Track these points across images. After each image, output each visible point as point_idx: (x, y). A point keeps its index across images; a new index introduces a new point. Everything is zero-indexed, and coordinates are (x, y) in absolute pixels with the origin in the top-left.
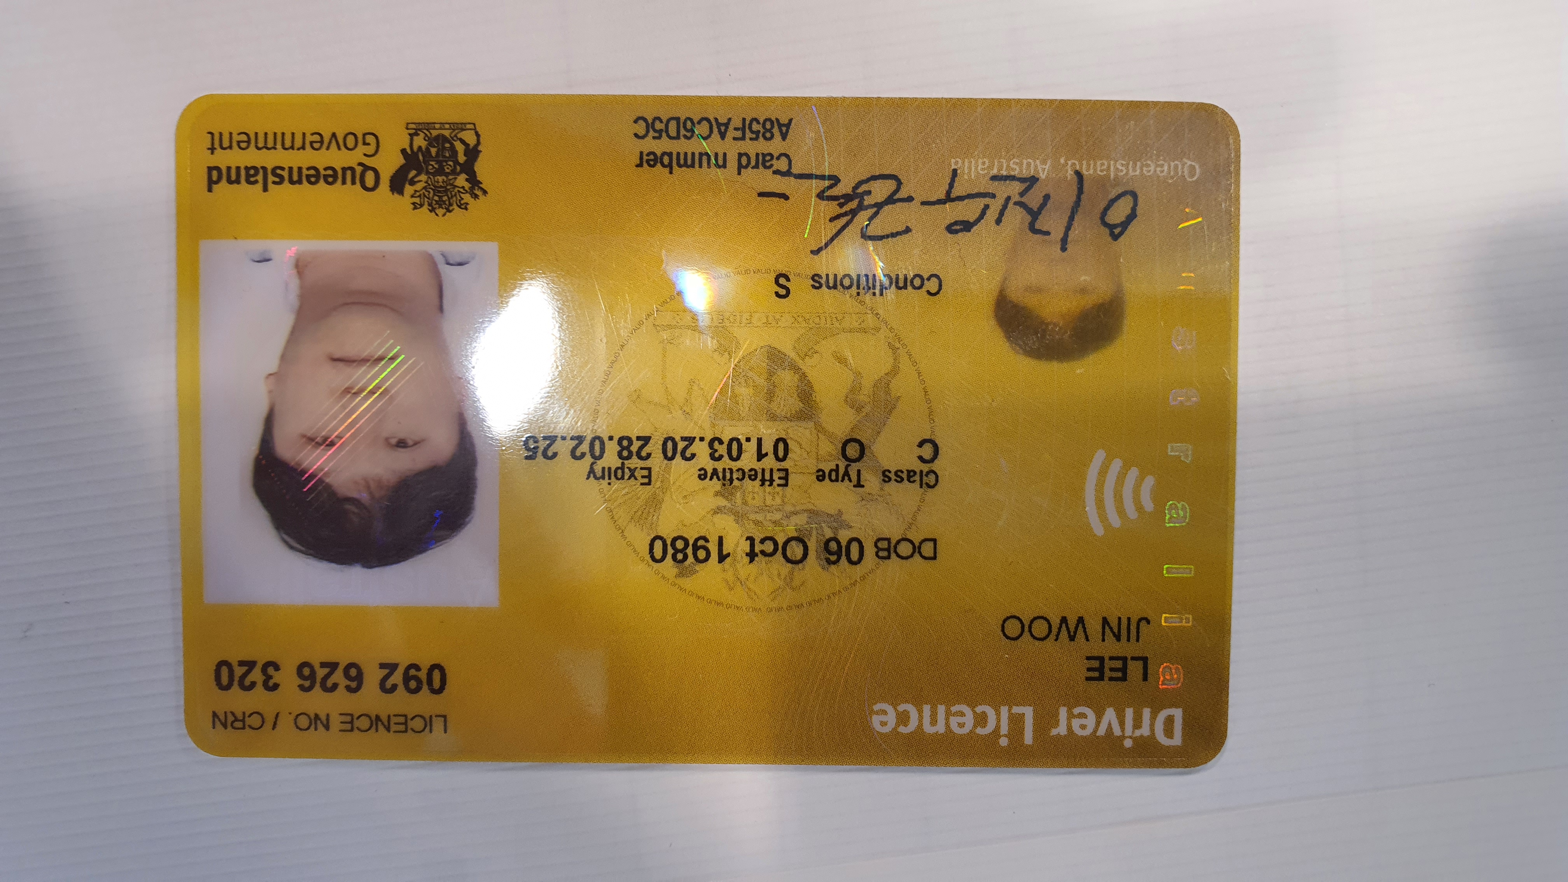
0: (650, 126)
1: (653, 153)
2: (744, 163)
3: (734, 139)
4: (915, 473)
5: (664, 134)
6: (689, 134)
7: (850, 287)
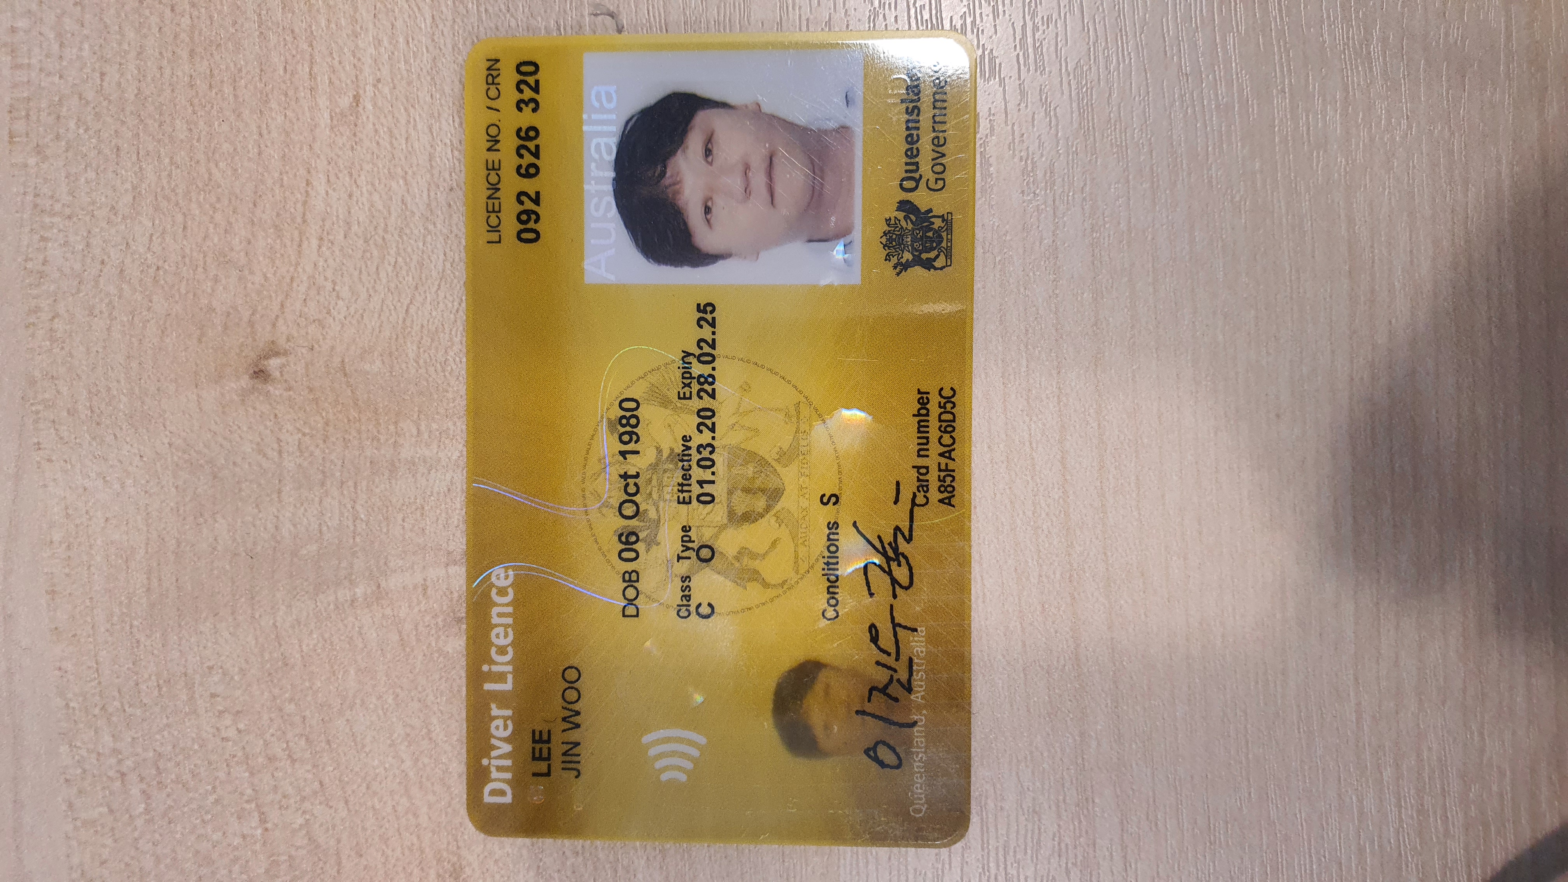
0: (948, 399)
1: (928, 403)
2: (921, 471)
3: (939, 464)
4: (688, 601)
5: (943, 410)
6: (942, 429)
7: (829, 551)
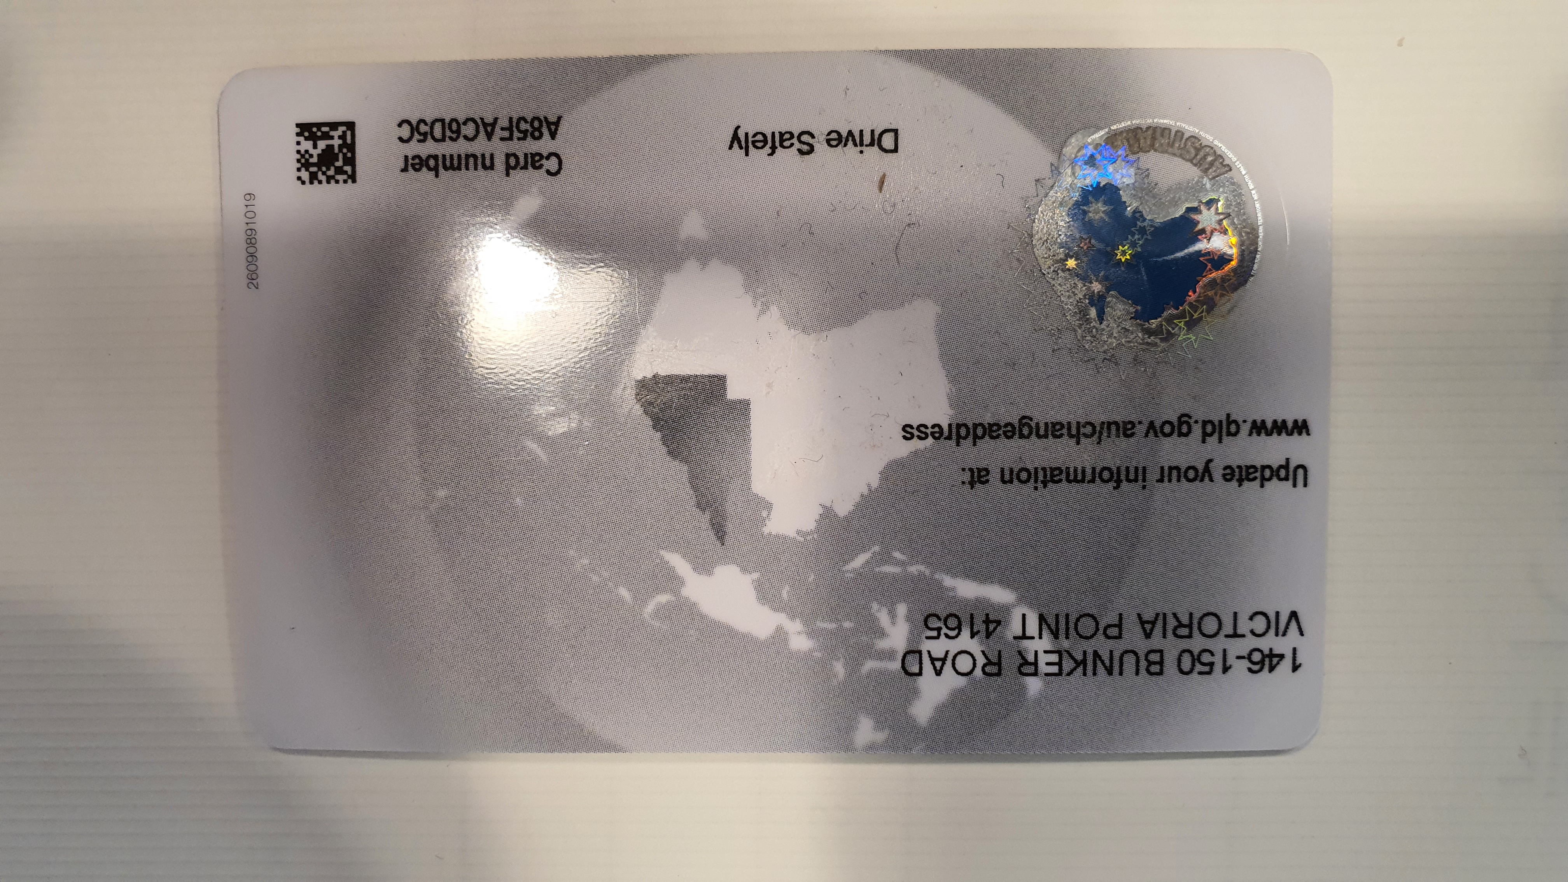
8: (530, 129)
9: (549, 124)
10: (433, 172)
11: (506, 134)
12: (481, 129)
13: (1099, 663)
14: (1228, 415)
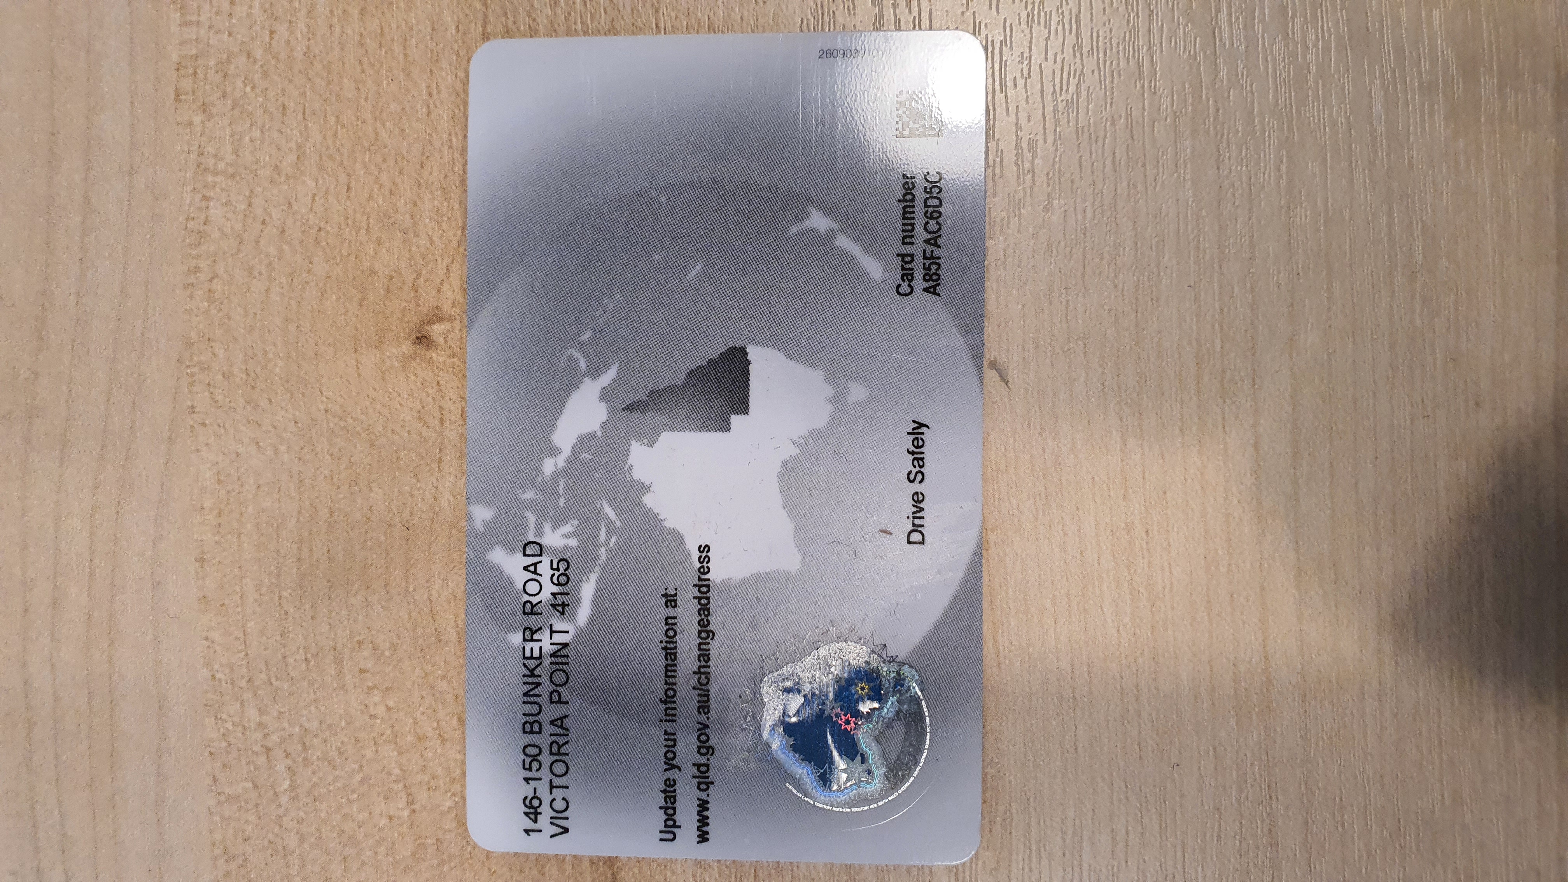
8: (931, 273)
9: (934, 287)
10: (901, 198)
11: (928, 254)
12: (933, 235)
13: (532, 686)
14: (713, 783)
